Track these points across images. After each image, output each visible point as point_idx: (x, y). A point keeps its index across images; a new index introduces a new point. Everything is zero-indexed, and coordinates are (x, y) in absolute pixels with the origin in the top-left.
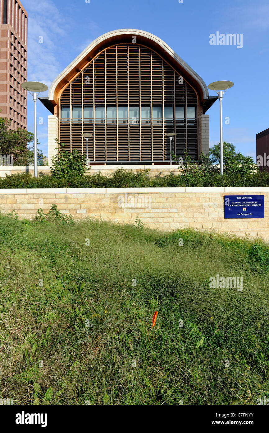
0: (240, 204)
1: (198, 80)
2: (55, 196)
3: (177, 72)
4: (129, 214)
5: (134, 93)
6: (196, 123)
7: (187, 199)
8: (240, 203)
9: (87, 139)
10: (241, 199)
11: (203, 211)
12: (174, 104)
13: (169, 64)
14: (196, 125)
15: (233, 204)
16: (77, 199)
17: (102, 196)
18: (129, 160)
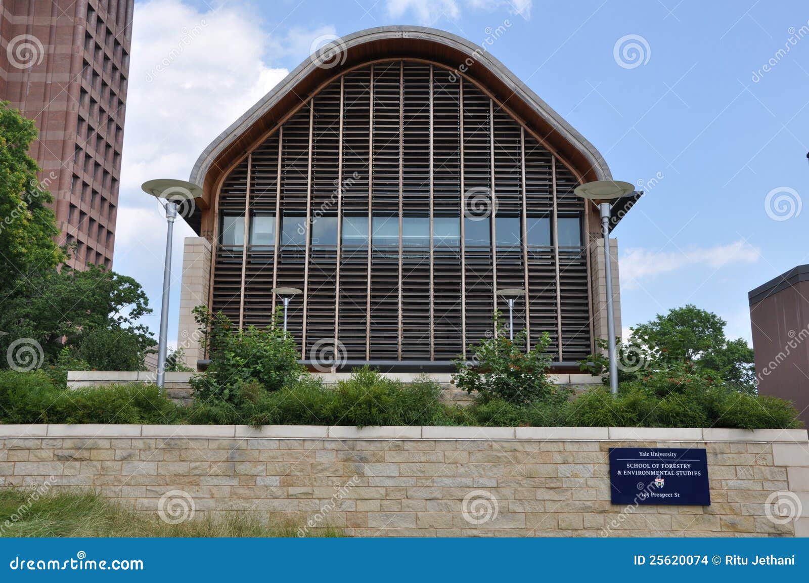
0: (646, 469)
1: (586, 151)
2: (206, 444)
3: (530, 131)
4: (379, 489)
5: (416, 182)
6: (582, 261)
7: (518, 454)
8: (647, 466)
9: (286, 301)
10: (650, 457)
11: (558, 484)
12: (522, 211)
13: (508, 111)
14: (584, 264)
15: (630, 469)
16: (260, 452)
17: (318, 445)
18: (400, 359)
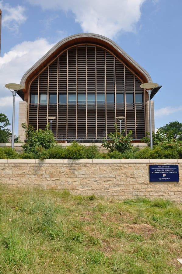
2: (27, 165)
3: (127, 67)
4: (80, 178)
6: (143, 108)
7: (122, 167)
8: (161, 170)
9: (51, 121)
10: (162, 168)
11: (134, 176)
12: (124, 92)
13: (120, 60)
15: (156, 171)
17: (61, 165)
